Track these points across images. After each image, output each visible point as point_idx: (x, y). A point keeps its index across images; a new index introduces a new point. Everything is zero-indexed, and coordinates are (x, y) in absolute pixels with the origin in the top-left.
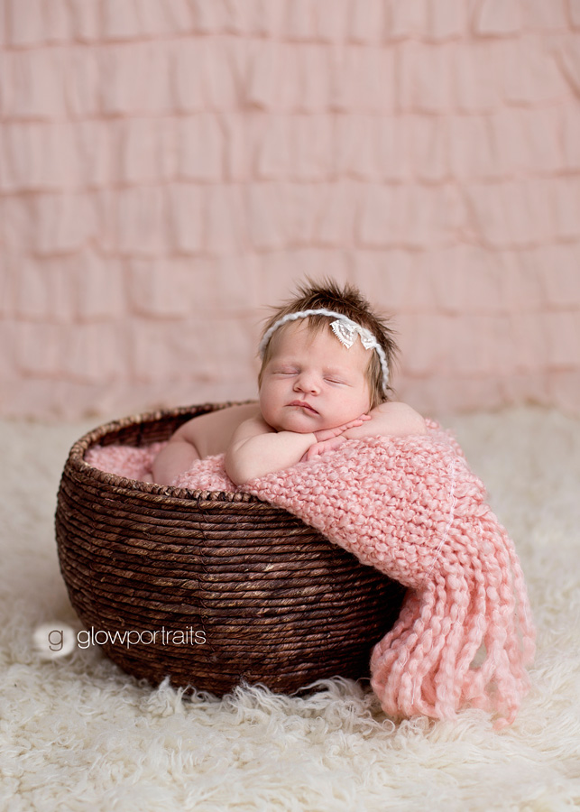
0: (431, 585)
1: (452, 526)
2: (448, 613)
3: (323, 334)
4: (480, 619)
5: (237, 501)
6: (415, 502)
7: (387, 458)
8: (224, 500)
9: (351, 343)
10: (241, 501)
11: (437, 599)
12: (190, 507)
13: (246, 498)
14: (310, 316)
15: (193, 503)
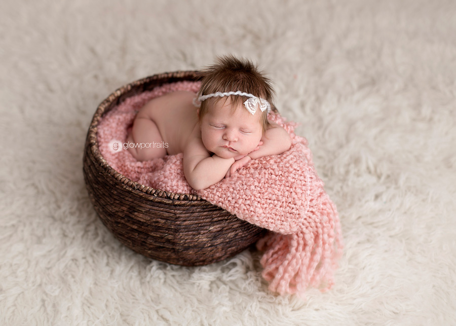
0: (295, 237)
1: (308, 211)
2: (304, 249)
3: (239, 109)
4: (319, 250)
5: (194, 201)
6: (290, 203)
7: (275, 177)
8: (187, 200)
9: (255, 112)
10: (196, 200)
11: (298, 244)
12: (169, 204)
13: (199, 199)
14: (231, 95)
15: (170, 202)
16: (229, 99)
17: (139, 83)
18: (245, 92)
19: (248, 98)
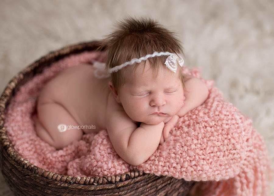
0: (238, 178)
1: (247, 151)
2: (248, 186)
3: (161, 71)
4: (259, 182)
5: (137, 177)
6: (231, 150)
7: (210, 128)
8: (130, 179)
9: (176, 69)
10: (139, 176)
11: (241, 182)
12: (111, 189)
13: (141, 174)
14: (149, 59)
15: (113, 186)
16: (148, 62)
17: (29, 70)
18: (162, 51)
19: (166, 57)
